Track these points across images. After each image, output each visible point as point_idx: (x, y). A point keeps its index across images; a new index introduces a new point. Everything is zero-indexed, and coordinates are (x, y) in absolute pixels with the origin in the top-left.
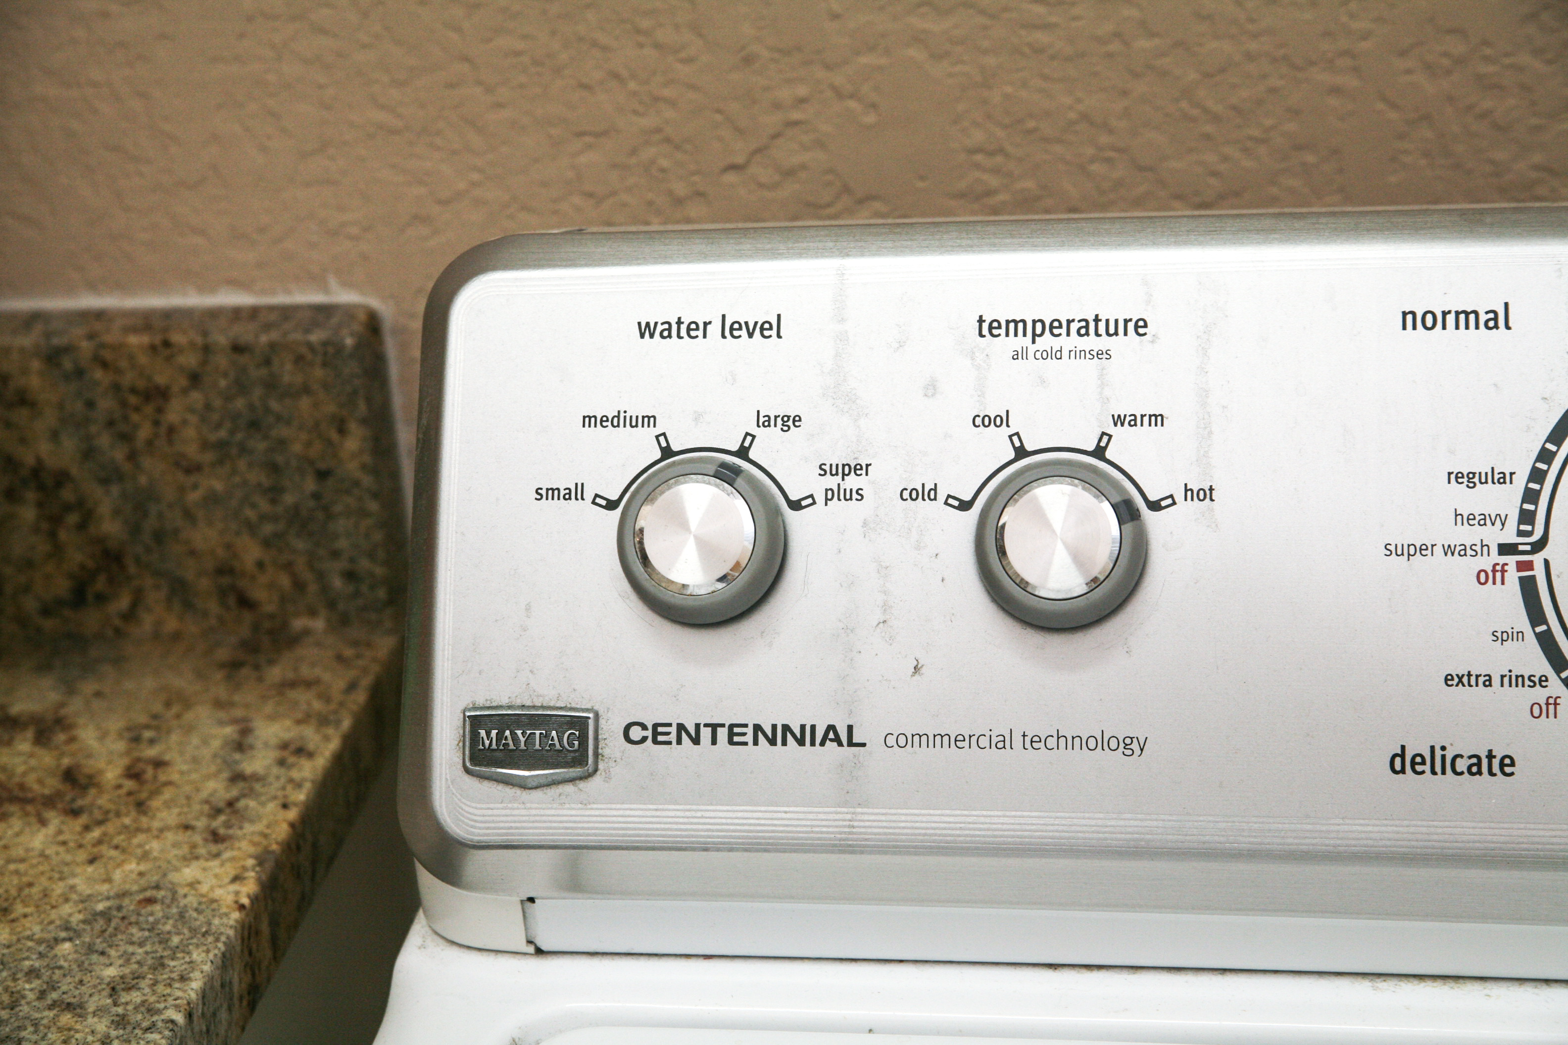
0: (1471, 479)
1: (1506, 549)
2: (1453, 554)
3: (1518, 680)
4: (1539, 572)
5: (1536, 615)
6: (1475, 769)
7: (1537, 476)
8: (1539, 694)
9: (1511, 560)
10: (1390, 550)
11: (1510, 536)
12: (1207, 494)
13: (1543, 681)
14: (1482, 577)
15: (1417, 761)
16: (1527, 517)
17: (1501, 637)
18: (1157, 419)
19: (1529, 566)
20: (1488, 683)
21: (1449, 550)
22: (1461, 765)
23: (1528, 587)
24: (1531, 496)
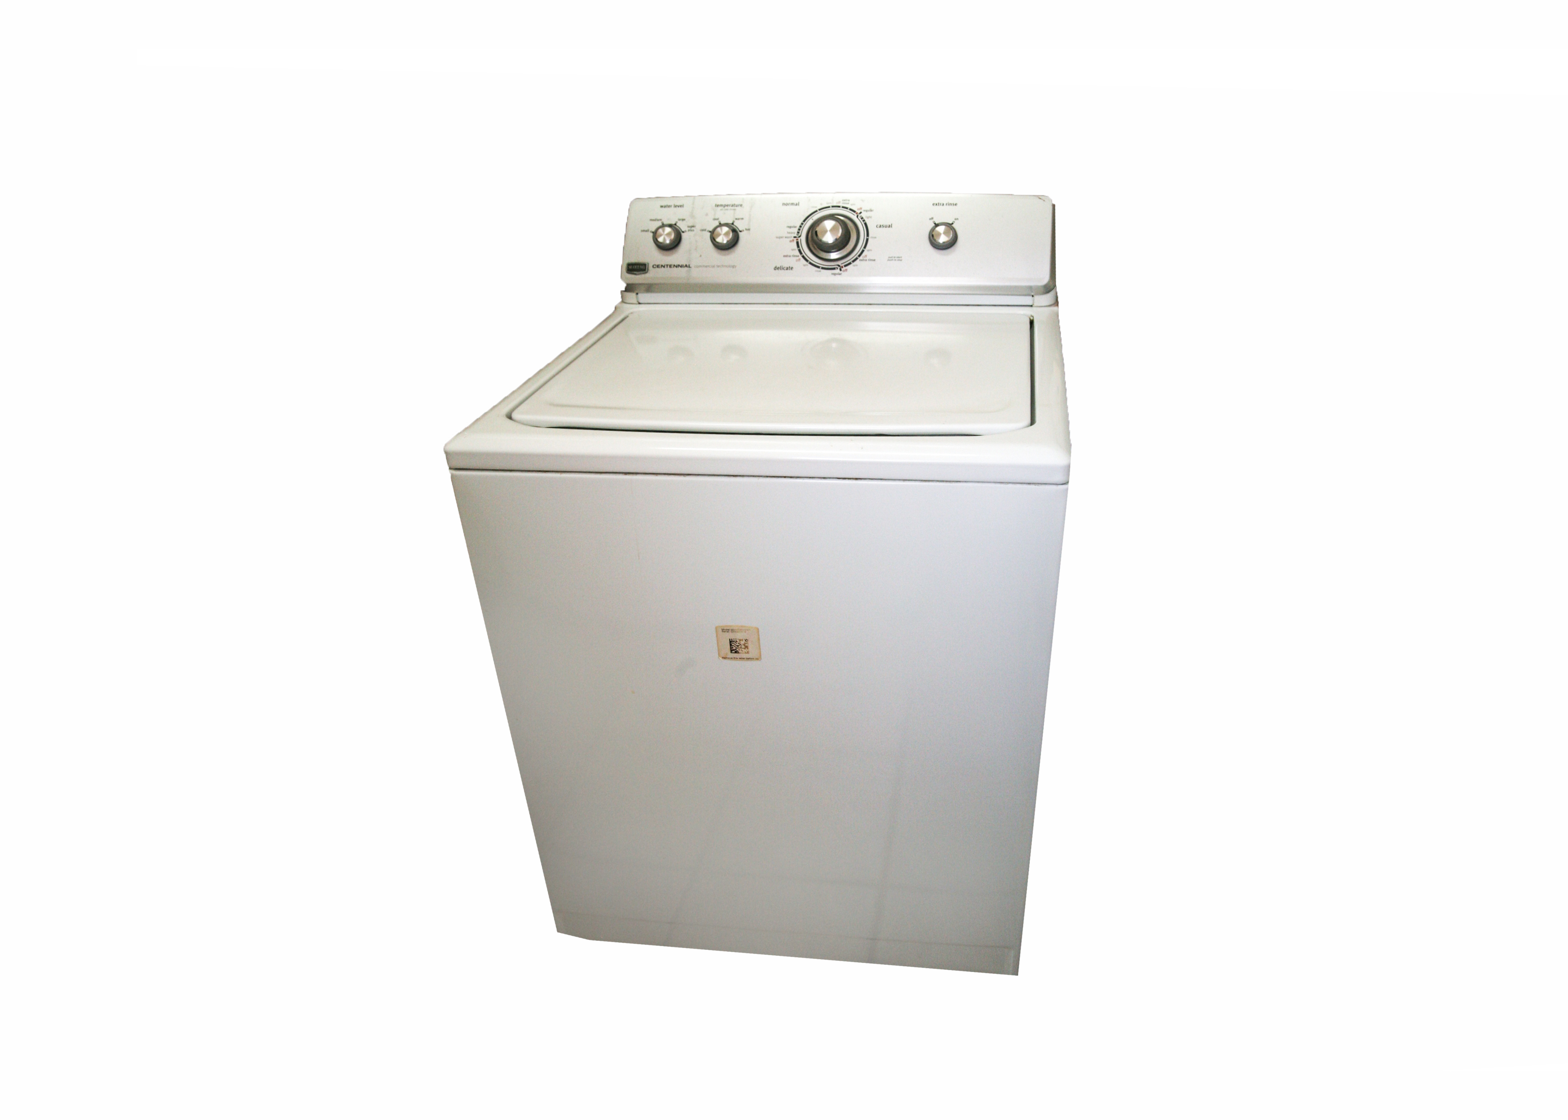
0: (790, 227)
1: (795, 237)
3: (794, 256)
4: (799, 241)
5: (798, 246)
6: (787, 269)
7: (801, 227)
8: (798, 258)
9: (795, 239)
10: (777, 238)
11: (795, 235)
12: (749, 230)
13: (798, 256)
14: (791, 241)
15: (778, 268)
16: (798, 233)
17: (793, 250)
18: (742, 219)
19: (797, 240)
20: (790, 256)
21: (786, 237)
22: (785, 269)
23: (797, 243)
24: (799, 230)
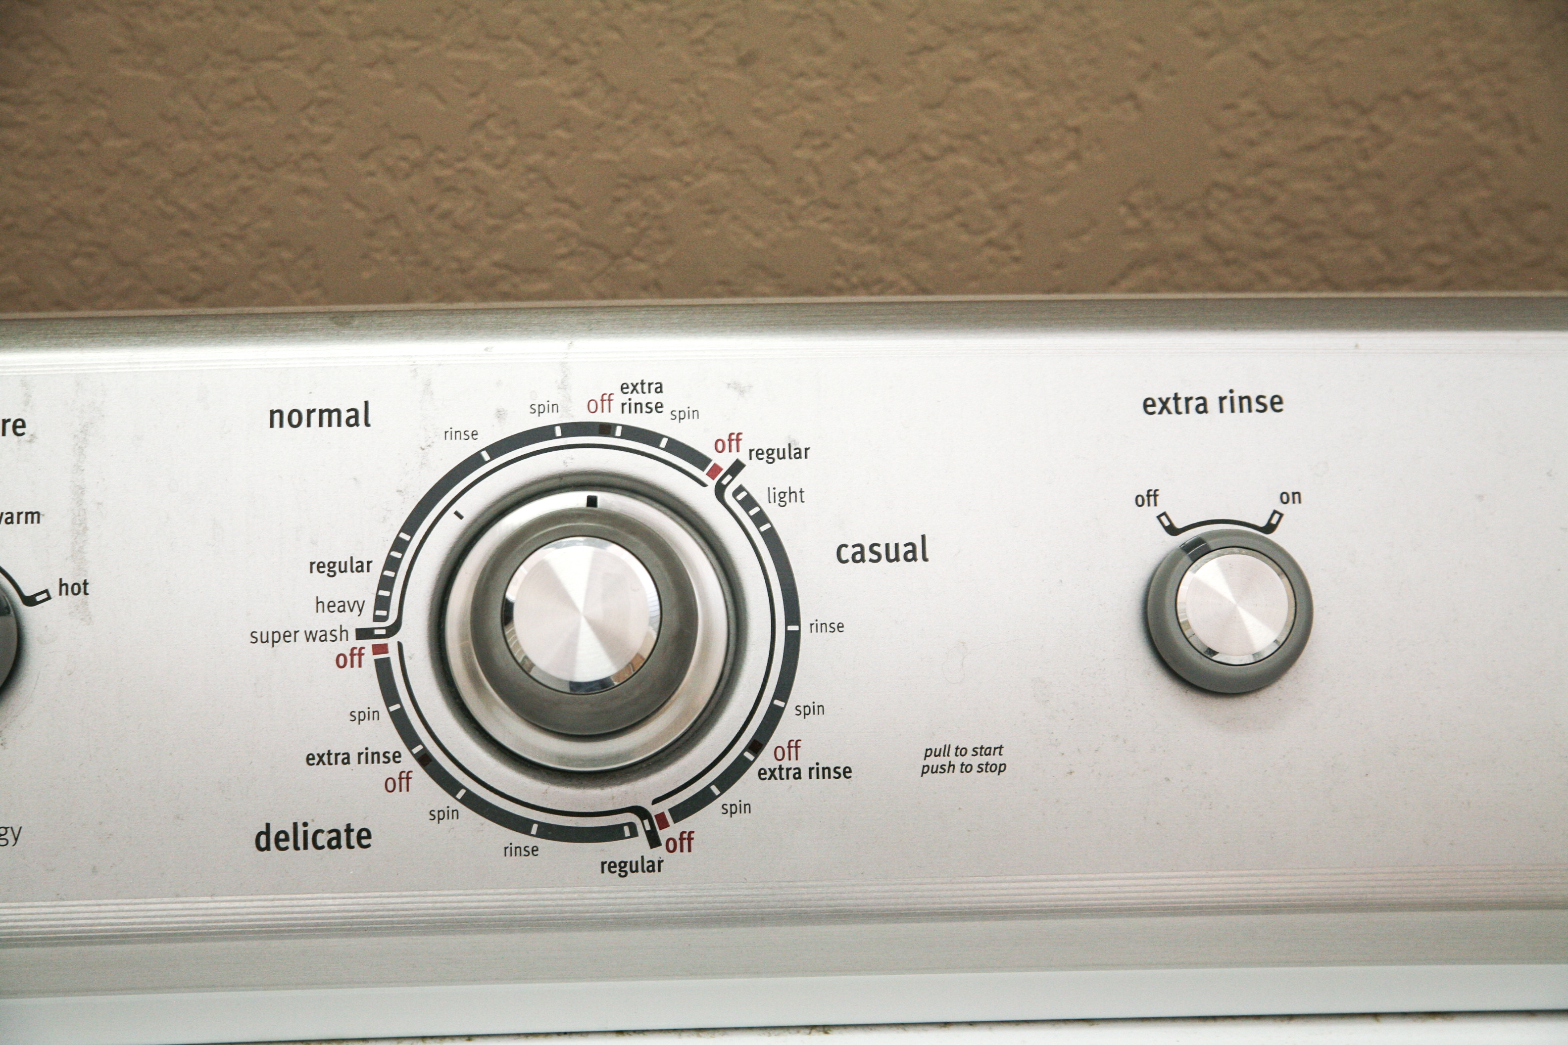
0: (331, 569)
1: (363, 634)
2: (314, 639)
3: (373, 757)
4: (393, 655)
5: (390, 695)
6: (334, 843)
7: (392, 564)
8: (393, 770)
9: (368, 644)
10: (256, 638)
11: (366, 621)
12: (82, 588)
13: (397, 756)
14: (341, 662)
15: (281, 838)
16: (382, 603)
17: (358, 717)
18: (34, 516)
19: (383, 649)
20: (347, 761)
21: (310, 636)
22: (322, 840)
23: (383, 669)
24: (386, 583)
